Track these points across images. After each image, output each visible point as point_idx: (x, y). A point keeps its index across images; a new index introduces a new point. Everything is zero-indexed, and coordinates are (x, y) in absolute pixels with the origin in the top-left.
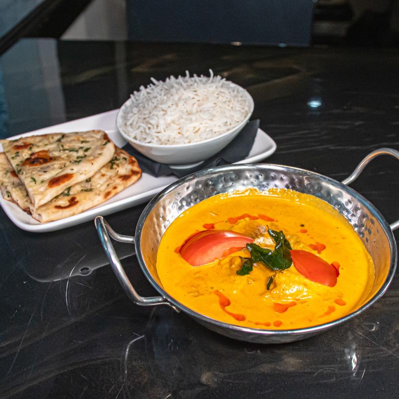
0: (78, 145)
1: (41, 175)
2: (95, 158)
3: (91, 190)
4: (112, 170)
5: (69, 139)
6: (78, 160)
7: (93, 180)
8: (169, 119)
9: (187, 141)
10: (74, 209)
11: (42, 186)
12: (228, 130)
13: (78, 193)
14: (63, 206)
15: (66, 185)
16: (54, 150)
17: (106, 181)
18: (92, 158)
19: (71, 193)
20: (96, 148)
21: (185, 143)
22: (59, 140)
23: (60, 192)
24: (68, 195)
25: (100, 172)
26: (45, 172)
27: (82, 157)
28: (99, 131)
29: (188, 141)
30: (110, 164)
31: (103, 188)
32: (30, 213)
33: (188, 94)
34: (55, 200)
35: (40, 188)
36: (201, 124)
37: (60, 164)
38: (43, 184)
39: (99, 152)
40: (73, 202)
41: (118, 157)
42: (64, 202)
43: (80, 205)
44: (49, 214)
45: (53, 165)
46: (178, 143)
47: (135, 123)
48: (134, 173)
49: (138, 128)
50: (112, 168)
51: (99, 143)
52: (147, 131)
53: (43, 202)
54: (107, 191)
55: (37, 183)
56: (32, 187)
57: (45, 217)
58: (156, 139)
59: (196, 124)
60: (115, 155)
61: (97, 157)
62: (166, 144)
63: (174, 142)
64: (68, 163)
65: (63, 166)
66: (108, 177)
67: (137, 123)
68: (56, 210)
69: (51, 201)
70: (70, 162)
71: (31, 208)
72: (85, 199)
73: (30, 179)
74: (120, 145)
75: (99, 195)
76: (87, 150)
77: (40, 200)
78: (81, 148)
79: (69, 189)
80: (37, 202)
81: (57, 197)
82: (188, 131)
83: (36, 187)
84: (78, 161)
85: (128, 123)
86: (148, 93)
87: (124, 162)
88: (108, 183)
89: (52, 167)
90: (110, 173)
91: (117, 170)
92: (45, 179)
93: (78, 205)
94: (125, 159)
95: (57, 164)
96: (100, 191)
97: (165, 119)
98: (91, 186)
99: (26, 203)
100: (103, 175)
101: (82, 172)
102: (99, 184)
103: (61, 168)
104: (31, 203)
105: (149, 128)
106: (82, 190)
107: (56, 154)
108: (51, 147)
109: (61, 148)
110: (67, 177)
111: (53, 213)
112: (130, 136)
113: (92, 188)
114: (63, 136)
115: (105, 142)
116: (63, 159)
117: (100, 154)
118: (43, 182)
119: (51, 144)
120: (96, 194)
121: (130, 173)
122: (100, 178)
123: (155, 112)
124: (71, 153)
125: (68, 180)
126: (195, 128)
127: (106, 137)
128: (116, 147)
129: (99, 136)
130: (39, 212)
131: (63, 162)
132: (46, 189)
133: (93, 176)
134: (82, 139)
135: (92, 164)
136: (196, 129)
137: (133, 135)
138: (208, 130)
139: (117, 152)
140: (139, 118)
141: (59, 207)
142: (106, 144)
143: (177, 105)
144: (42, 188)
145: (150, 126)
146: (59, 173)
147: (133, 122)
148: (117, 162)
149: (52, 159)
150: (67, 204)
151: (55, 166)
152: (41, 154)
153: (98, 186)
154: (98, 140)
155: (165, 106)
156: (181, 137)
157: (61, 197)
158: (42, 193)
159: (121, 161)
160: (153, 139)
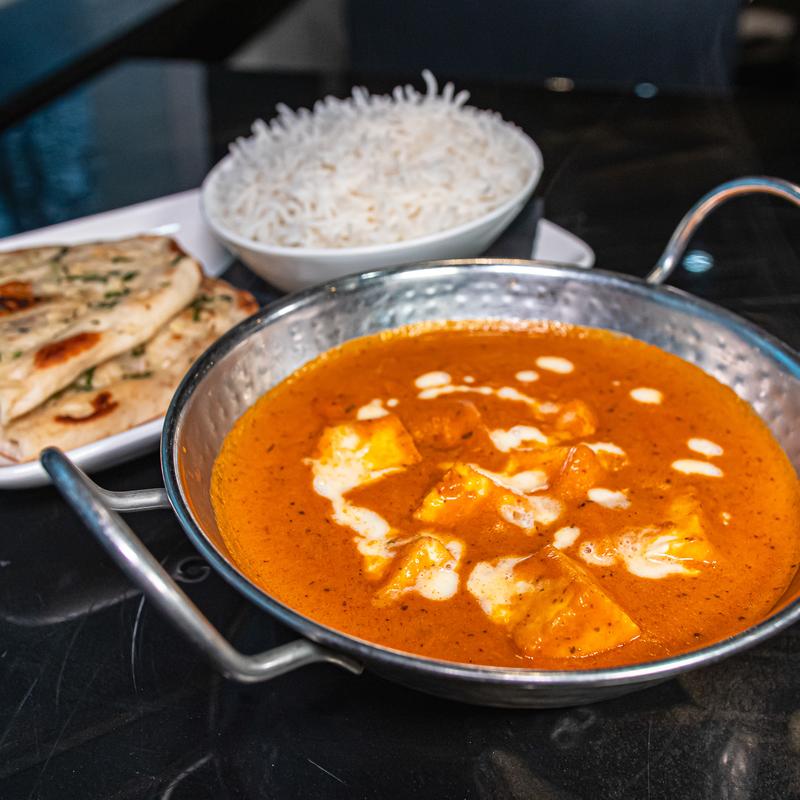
0: (105, 267)
1: (11, 339)
2: (154, 293)
3: (148, 375)
4: (199, 326)
5: (81, 255)
6: (111, 300)
7: (152, 349)
8: (343, 184)
9: (393, 236)
10: (106, 422)
11: (19, 365)
12: (491, 210)
13: (115, 383)
14: (77, 415)
15: (82, 362)
16: (45, 280)
17: (187, 351)
18: (144, 294)
19: (96, 384)
20: (155, 271)
21: (388, 243)
22: (56, 260)
23: (67, 381)
24: (88, 388)
25: (169, 329)
26: (24, 331)
27: (117, 294)
28: (154, 238)
29: (395, 236)
30: (191, 311)
33: (377, 130)
34: (52, 402)
35: (12, 370)
36: (424, 196)
37: (63, 311)
38: (19, 361)
39: (162, 279)
40: (104, 405)
41: (209, 295)
42: (78, 406)
43: (124, 412)
44: (39, 437)
45: (43, 314)
46: (371, 242)
47: (250, 206)
49: (263, 214)
50: (196, 318)
51: (159, 261)
52: (288, 219)
53: (23, 406)
55: (3, 358)
57: (28, 448)
58: (311, 237)
59: (411, 197)
60: (203, 291)
61: (160, 292)
62: (340, 247)
63: (360, 243)
64: (83, 309)
65: (70, 316)
66: (189, 341)
67: (257, 204)
68: (59, 426)
69: (43, 406)
70: (90, 305)
72: (134, 395)
74: (212, 271)
75: (170, 385)
76: (129, 277)
77: (14, 402)
78: (115, 273)
79: (90, 373)
80: (5, 405)
81: (58, 395)
82: (392, 213)
84: (110, 302)
85: (234, 206)
86: (276, 139)
87: (225, 305)
88: (191, 354)
89: (41, 319)
90: (194, 331)
91: (209, 326)
92: (25, 349)
93: (117, 412)
94: (227, 298)
95: (53, 312)
96: (173, 377)
97: (332, 185)
98: (148, 364)
100: (178, 337)
101: (122, 328)
102: (167, 358)
103: (66, 321)
105: (292, 213)
106: (125, 377)
107: (49, 288)
108: (37, 275)
109: (63, 275)
110: (85, 340)
111: (51, 435)
112: (241, 235)
113: (151, 369)
114: (65, 250)
115: (172, 257)
116: (70, 299)
117: (166, 285)
118: (18, 355)
119: (34, 266)
120: (162, 384)
122: (168, 345)
123: (303, 174)
124: (89, 285)
125: (88, 347)
126: (407, 206)
127: (173, 246)
128: (201, 269)
129: (156, 246)
130: (12, 434)
131: (68, 305)
132: (30, 374)
133: (151, 340)
134: (112, 254)
135: (148, 307)
136: (412, 210)
137: (249, 231)
138: (444, 209)
139: (205, 282)
140: (260, 192)
141: (67, 419)
142: (176, 262)
143: (358, 154)
144: (19, 372)
145: (292, 205)
146: (63, 332)
147: (245, 203)
148: (209, 306)
149: (39, 300)
150: (89, 410)
151: (51, 317)
152: (11, 290)
153: (166, 365)
154: (155, 255)
155: (328, 158)
156: (376, 230)
157: (69, 395)
158: (17, 385)
159: (218, 304)
160: (305, 236)
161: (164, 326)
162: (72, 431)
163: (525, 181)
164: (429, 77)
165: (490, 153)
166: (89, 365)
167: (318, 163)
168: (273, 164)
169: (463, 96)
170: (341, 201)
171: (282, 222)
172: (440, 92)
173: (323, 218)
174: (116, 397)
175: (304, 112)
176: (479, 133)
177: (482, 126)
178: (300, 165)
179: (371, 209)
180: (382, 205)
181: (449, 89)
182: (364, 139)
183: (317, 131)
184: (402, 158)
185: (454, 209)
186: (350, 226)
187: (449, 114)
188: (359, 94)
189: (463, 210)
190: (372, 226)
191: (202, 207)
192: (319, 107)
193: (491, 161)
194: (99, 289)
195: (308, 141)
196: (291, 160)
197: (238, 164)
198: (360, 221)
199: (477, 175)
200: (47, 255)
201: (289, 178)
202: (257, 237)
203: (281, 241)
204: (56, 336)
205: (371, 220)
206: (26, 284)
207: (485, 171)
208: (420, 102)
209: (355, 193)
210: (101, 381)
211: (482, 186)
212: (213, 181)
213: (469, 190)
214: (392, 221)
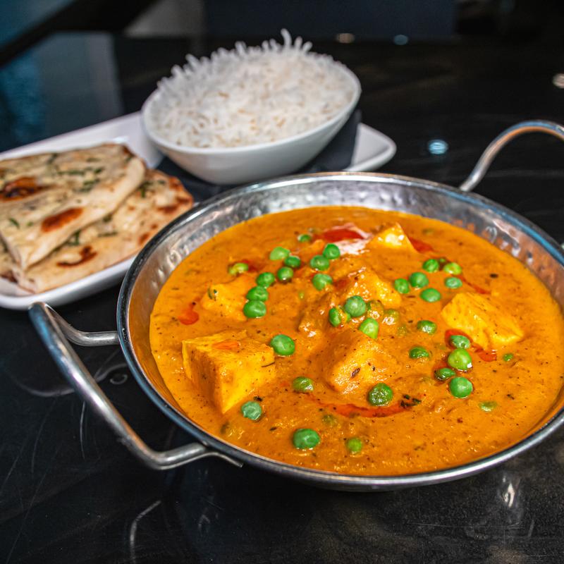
0: (82, 165)
1: (25, 214)
2: (116, 181)
3: (114, 234)
4: (144, 200)
5: (66, 158)
6: (87, 186)
7: (116, 218)
8: (234, 106)
9: (268, 138)
10: (90, 265)
11: (31, 231)
12: (329, 119)
13: (94, 240)
14: (71, 262)
16: (44, 175)
17: (138, 218)
18: (109, 182)
19: (82, 240)
20: (115, 167)
22: (50, 162)
23: (63, 239)
24: (77, 244)
25: (126, 204)
26: (33, 208)
27: (91, 183)
28: (112, 145)
29: (270, 138)
30: (140, 192)
31: (134, 229)
32: (13, 280)
33: (254, 69)
34: (55, 253)
35: (28, 234)
36: (286, 111)
37: (57, 195)
38: (32, 228)
40: (87, 254)
41: (151, 181)
42: (71, 255)
43: (101, 258)
44: (47, 276)
45: (44, 198)
46: (254, 142)
47: (174, 123)
48: (181, 201)
49: (183, 127)
50: (143, 196)
51: (117, 160)
52: (200, 130)
53: (36, 258)
54: (142, 233)
55: (21, 227)
56: (11, 234)
57: (41, 283)
58: (216, 141)
59: (278, 112)
60: (146, 178)
61: (119, 180)
62: (234, 146)
63: (247, 143)
64: (70, 193)
65: (62, 197)
66: (140, 211)
67: (178, 120)
68: (60, 269)
69: (48, 256)
70: (74, 190)
71: (15, 270)
72: (106, 247)
74: (151, 165)
75: (129, 240)
76: (99, 171)
78: (89, 169)
79: (77, 234)
80: (24, 258)
81: (58, 249)
82: (267, 123)
83: (19, 234)
84: (87, 188)
85: (164, 123)
86: (188, 78)
87: (161, 186)
88: (142, 220)
89: (43, 201)
90: (142, 205)
91: (151, 200)
92: (34, 221)
93: (96, 259)
94: (162, 183)
95: (51, 196)
96: (131, 234)
97: (227, 107)
98: (114, 227)
99: (6, 263)
100: (132, 209)
101: (96, 204)
102: (126, 223)
103: (59, 201)
104: (14, 261)
105: (202, 126)
106: (100, 236)
107: (47, 180)
108: (39, 173)
109: (55, 171)
110: (73, 213)
111: (56, 274)
112: (169, 141)
113: (116, 230)
114: (55, 155)
115: (125, 157)
116: (61, 187)
117: (123, 175)
118: (30, 224)
119: (36, 167)
120: (125, 239)
121: (176, 203)
122: (126, 213)
123: (208, 100)
124: (73, 178)
125: (75, 218)
126: (276, 118)
127: (126, 150)
128: (144, 164)
129: (115, 151)
130: (30, 275)
131: (60, 191)
132: (39, 236)
133: (115, 211)
134: (87, 157)
136: (279, 121)
137: (175, 138)
138: (299, 119)
139: (147, 173)
140: (180, 113)
141: (64, 265)
142: (128, 160)
143: (242, 86)
144: (31, 235)
145: (202, 121)
146: (58, 208)
147: (171, 121)
148: (151, 188)
149: (42, 188)
150: (78, 257)
151: (50, 199)
152: (23, 183)
153: (125, 227)
154: (114, 156)
155: (223, 89)
156: (257, 134)
157: (65, 248)
158: (31, 243)
159: (156, 186)
160: (211, 140)
161: (123, 203)
162: (68, 273)
163: (350, 99)
164: (286, 34)
165: (326, 82)
166: (77, 229)
167: (217, 93)
168: (187, 95)
169: (308, 46)
170: (234, 117)
171: (196, 132)
172: (293, 43)
173: (222, 128)
174: (95, 248)
175: (205, 59)
176: (318, 69)
177: (321, 65)
179: (253, 121)
180: (260, 118)
181: (299, 42)
182: (246, 76)
183: (214, 72)
184: (271, 87)
185: (306, 119)
186: (240, 133)
187: (299, 58)
188: (240, 47)
189: (311, 119)
190: (253, 133)
191: (143, 124)
192: (214, 56)
193: (328, 88)
194: (80, 180)
195: (210, 79)
196: (199, 91)
197: (164, 95)
198: (246, 129)
199: (318, 97)
200: (44, 159)
201: (199, 103)
202: (180, 143)
203: (196, 144)
204: (54, 211)
205: (253, 129)
206: (31, 179)
207: (324, 94)
208: (280, 51)
209: (242, 111)
210: (85, 239)
211: (323, 104)
212: (148, 107)
213: (314, 107)
214: (267, 128)
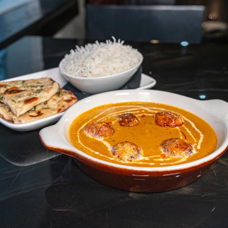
0: (36, 84)
1: (17, 99)
2: (49, 90)
3: (48, 108)
4: (59, 97)
5: (29, 82)
6: (38, 91)
7: (49, 103)
8: (97, 62)
10: (41, 117)
11: (20, 104)
13: (41, 109)
15: (34, 104)
16: (21, 87)
17: (57, 103)
18: (47, 90)
19: (37, 110)
20: (48, 85)
21: (108, 75)
24: (35, 110)
25: (52, 98)
26: (20, 97)
27: (40, 90)
28: (46, 78)
29: (110, 74)
30: (57, 95)
31: (56, 107)
32: (13, 122)
33: (104, 50)
35: (19, 105)
36: (116, 65)
38: (20, 103)
40: (39, 114)
41: (61, 91)
42: (34, 114)
44: (26, 119)
46: (105, 75)
47: (73, 70)
48: (73, 98)
49: (77, 70)
50: (59, 96)
51: (48, 83)
52: (83, 71)
53: (23, 112)
54: (59, 108)
55: (16, 102)
56: (13, 104)
58: (90, 74)
62: (97, 77)
63: (102, 76)
64: (32, 93)
66: (58, 101)
68: (30, 117)
69: (25, 113)
70: (34, 92)
71: (14, 117)
72: (46, 112)
73: (11, 101)
74: (62, 86)
76: (42, 86)
77: (20, 111)
78: (39, 86)
79: (35, 107)
80: (18, 112)
81: (28, 112)
82: (109, 68)
83: (16, 105)
85: (69, 69)
86: (76, 54)
88: (58, 104)
89: (22, 95)
90: (58, 99)
91: (62, 98)
92: (21, 101)
93: (43, 115)
94: (66, 92)
96: (54, 109)
97: (95, 63)
98: (48, 106)
99: (10, 115)
100: (55, 100)
101: (43, 97)
102: (53, 105)
103: (29, 95)
104: (13, 114)
105: (84, 69)
106: (43, 109)
107: (23, 89)
108: (19, 86)
109: (25, 86)
111: (29, 119)
113: (49, 107)
114: (24, 81)
115: (52, 82)
116: (29, 90)
117: (51, 88)
118: (19, 102)
119: (18, 84)
120: (52, 110)
121: (71, 99)
122: (53, 101)
123: (86, 60)
124: (32, 88)
126: (112, 67)
127: (51, 80)
128: (59, 85)
129: (47, 80)
130: (20, 119)
131: (29, 92)
132: (23, 105)
133: (49, 100)
134: (36, 82)
135: (48, 92)
136: (114, 68)
138: (121, 67)
139: (60, 89)
140: (75, 66)
141: (32, 116)
143: (99, 56)
144: (20, 105)
145: (85, 68)
146: (28, 97)
147: (71, 68)
148: (61, 94)
149: (21, 91)
150: (36, 115)
151: (25, 94)
152: (14, 89)
153: (52, 106)
154: (47, 82)
155: (93, 57)
156: (106, 73)
158: (20, 108)
159: (63, 93)
160: (88, 74)
161: (52, 97)
162: (33, 118)
163: (139, 62)
165: (131, 55)
167: (90, 58)
168: (78, 59)
169: (123, 42)
170: (97, 67)
172: (117, 41)
173: (93, 70)
174: (42, 112)
175: (82, 47)
176: (127, 50)
177: (128, 49)
178: (85, 58)
179: (104, 68)
181: (119, 40)
185: (124, 67)
186: (100, 72)
187: (120, 46)
188: (97, 42)
189: (125, 68)
190: (104, 72)
191: (60, 71)
192: (86, 46)
193: (131, 57)
194: (35, 89)
195: (86, 53)
196: (83, 57)
197: (66, 60)
199: (128, 60)
200: (20, 82)
201: (83, 62)
202: (76, 76)
203: (82, 76)
204: (27, 98)
205: (104, 71)
206: (17, 88)
207: (130, 59)
208: (112, 44)
209: (100, 64)
210: (38, 108)
211: (129, 62)
212: (61, 64)
213: (126, 64)
214: (109, 70)
